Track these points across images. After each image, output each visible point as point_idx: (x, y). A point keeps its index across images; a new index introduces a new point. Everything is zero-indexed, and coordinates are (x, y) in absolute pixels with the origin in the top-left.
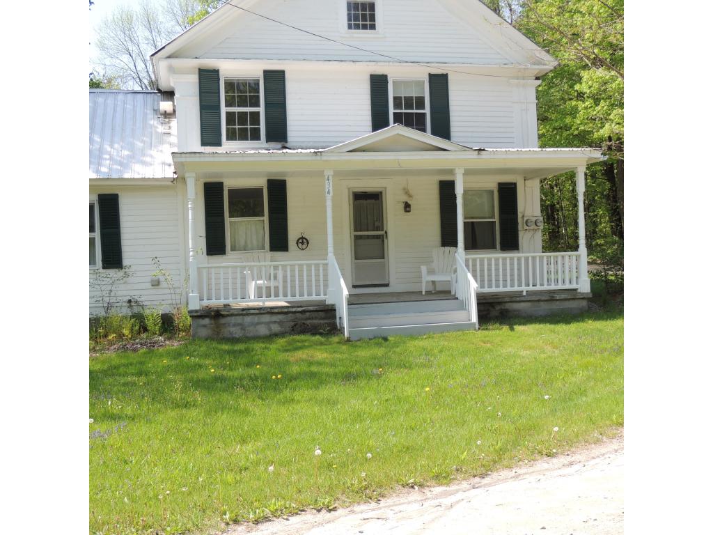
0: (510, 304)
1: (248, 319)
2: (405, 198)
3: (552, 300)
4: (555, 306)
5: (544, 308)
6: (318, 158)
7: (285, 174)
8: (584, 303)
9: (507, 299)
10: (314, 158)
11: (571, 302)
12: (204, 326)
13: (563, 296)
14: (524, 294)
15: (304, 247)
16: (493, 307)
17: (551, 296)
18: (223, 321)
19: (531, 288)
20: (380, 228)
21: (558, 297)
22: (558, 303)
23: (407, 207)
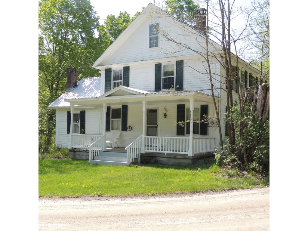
0: (159, 158)
1: (81, 153)
2: (165, 112)
3: (175, 158)
4: (177, 161)
5: (172, 161)
6: (98, 99)
7: (127, 103)
8: (190, 161)
9: (157, 156)
10: (96, 99)
11: (184, 160)
12: (71, 154)
13: (179, 157)
14: (166, 154)
15: (130, 130)
16: (153, 158)
17: (175, 157)
18: (76, 153)
19: (169, 152)
20: (156, 124)
21: (177, 157)
22: (178, 160)
23: (165, 115)
